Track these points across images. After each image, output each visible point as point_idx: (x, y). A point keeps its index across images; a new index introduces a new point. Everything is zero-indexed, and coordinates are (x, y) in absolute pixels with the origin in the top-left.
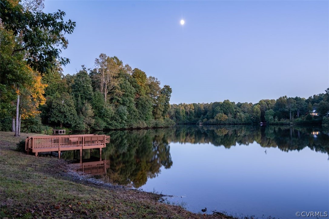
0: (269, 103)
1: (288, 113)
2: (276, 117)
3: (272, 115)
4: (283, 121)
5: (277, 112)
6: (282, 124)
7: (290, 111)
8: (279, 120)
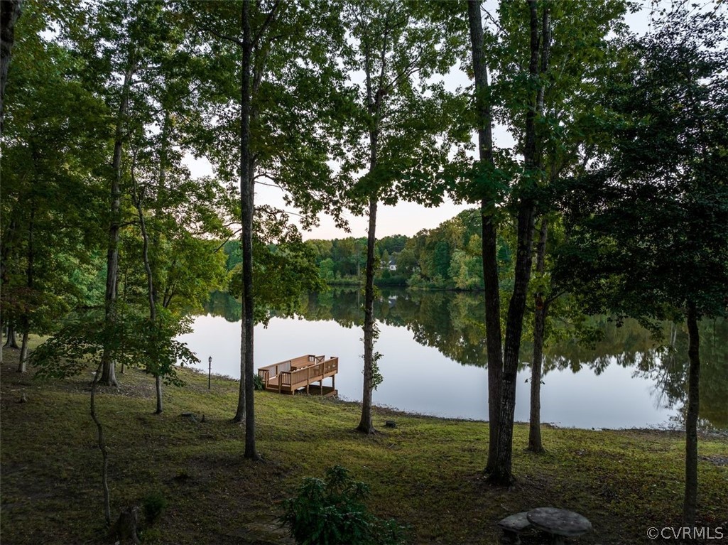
0: (321, 247)
1: (354, 265)
2: (338, 272)
3: (332, 269)
4: (348, 279)
5: (338, 264)
6: (348, 285)
7: (359, 263)
8: (342, 277)
